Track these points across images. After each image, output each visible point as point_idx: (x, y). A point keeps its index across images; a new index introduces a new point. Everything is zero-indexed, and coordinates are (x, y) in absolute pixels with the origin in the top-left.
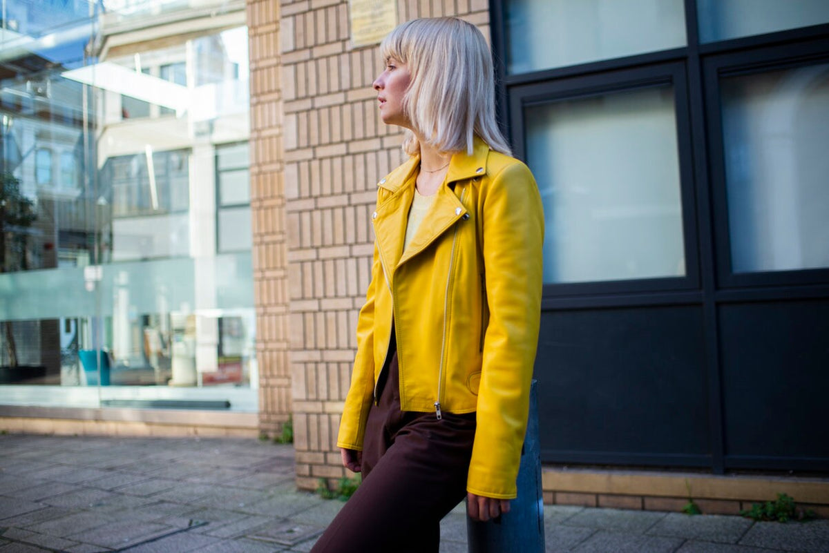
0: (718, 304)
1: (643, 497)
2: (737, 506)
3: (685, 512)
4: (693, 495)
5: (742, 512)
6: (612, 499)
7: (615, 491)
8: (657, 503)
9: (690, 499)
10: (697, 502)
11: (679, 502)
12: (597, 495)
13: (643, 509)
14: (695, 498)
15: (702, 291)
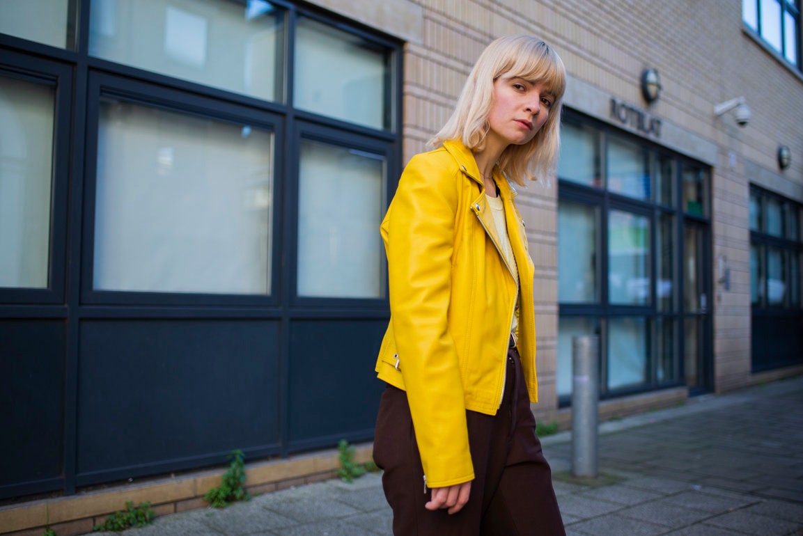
0: (81, 319)
2: (91, 522)
4: (50, 522)
9: (48, 526)
10: (54, 528)
14: (52, 525)
15: (66, 306)
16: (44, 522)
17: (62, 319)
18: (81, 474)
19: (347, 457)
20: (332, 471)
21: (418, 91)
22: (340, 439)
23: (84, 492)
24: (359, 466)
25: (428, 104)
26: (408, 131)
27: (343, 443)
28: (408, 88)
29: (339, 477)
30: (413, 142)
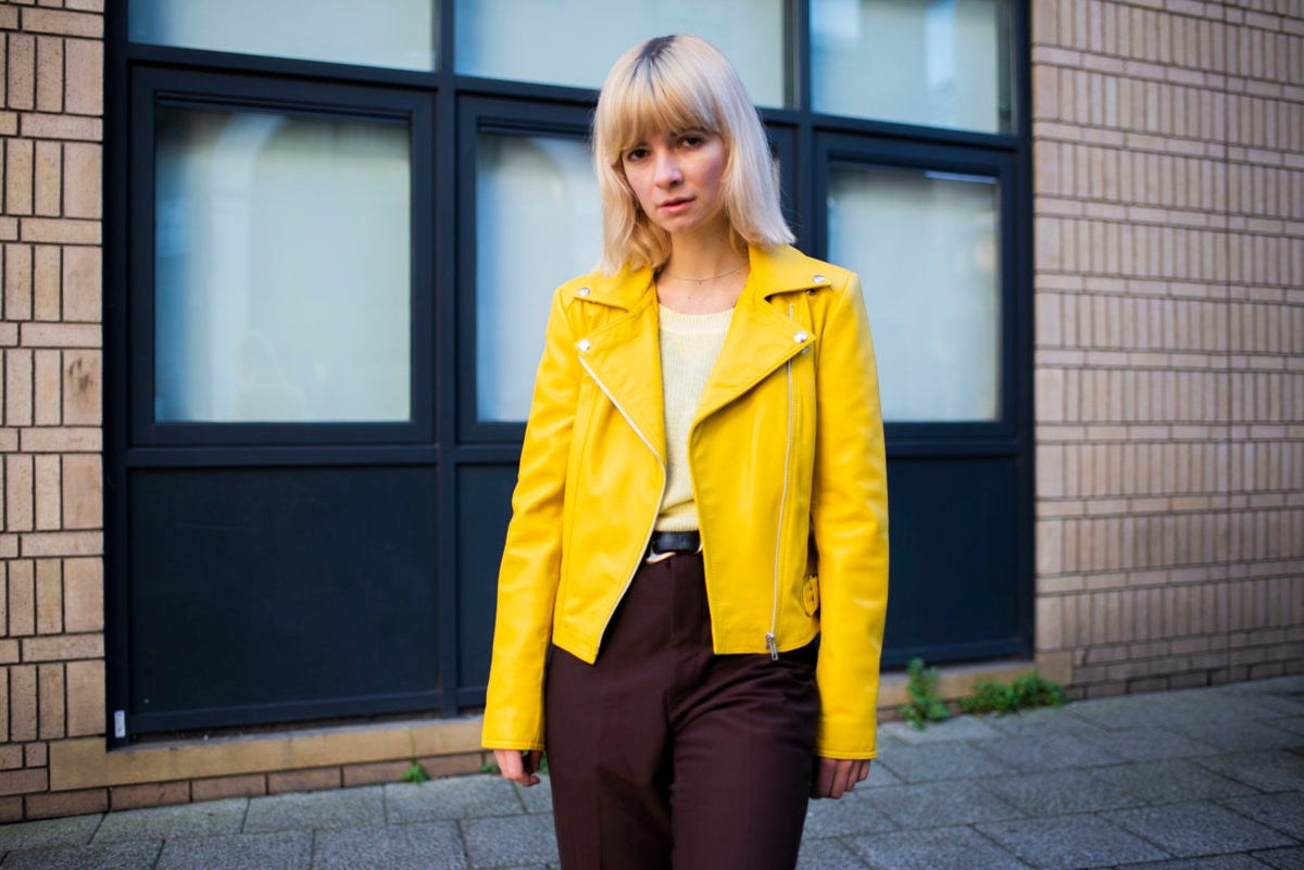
0: (459, 465)
1: (341, 767)
2: (478, 760)
3: (410, 780)
4: (418, 754)
5: (485, 768)
6: (293, 778)
7: (298, 764)
8: (365, 774)
9: (413, 760)
10: (424, 763)
11: (397, 766)
12: (267, 774)
13: (342, 786)
14: (422, 758)
15: (437, 446)
16: (408, 753)
17: (432, 465)
18: (467, 689)
19: (921, 689)
20: (896, 708)
21: (1059, 57)
22: (912, 657)
23: (470, 716)
24: (946, 703)
25: (1082, 77)
26: (1039, 129)
27: (917, 663)
28: (1038, 54)
29: (903, 718)
30: (1053, 147)
